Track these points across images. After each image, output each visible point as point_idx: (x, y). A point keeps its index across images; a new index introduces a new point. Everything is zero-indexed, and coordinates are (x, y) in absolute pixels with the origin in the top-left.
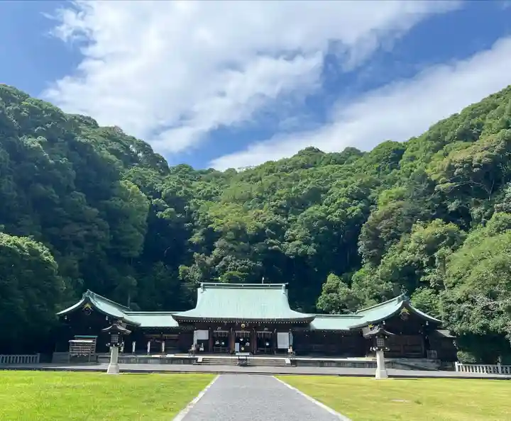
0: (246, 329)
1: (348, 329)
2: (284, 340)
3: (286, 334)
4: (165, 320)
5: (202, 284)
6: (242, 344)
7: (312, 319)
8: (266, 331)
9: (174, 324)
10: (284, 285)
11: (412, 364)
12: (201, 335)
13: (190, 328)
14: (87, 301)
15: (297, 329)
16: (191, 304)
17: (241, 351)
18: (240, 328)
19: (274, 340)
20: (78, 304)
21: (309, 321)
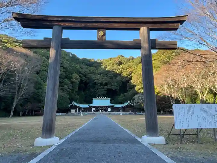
2: (109, 109)
3: (110, 108)
4: (87, 106)
5: (93, 99)
6: (101, 110)
8: (106, 108)
10: (110, 99)
11: (130, 113)
12: (94, 109)
13: (92, 107)
14: (74, 104)
15: (112, 107)
16: (92, 103)
17: (101, 112)
18: (101, 107)
19: (107, 109)
21: (114, 106)
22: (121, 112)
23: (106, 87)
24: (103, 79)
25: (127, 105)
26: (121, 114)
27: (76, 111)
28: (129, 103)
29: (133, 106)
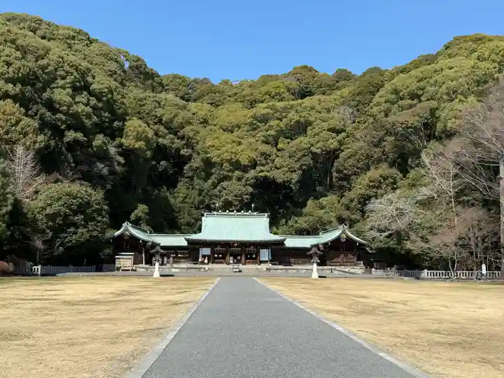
0: (237, 247)
1: (309, 247)
2: (265, 254)
3: (267, 251)
4: (179, 240)
5: (205, 214)
6: (235, 257)
7: (285, 240)
8: (252, 249)
9: (185, 244)
10: (266, 214)
11: (347, 270)
12: (206, 251)
13: (197, 247)
14: (127, 230)
15: (273, 247)
16: (200, 230)
17: (234, 263)
18: (233, 247)
19: (258, 254)
20: (120, 231)
21: (282, 242)
22: (315, 265)
23: (252, 173)
24: (240, 143)
25: (338, 239)
26: (315, 274)
28: (344, 232)
29: (360, 244)
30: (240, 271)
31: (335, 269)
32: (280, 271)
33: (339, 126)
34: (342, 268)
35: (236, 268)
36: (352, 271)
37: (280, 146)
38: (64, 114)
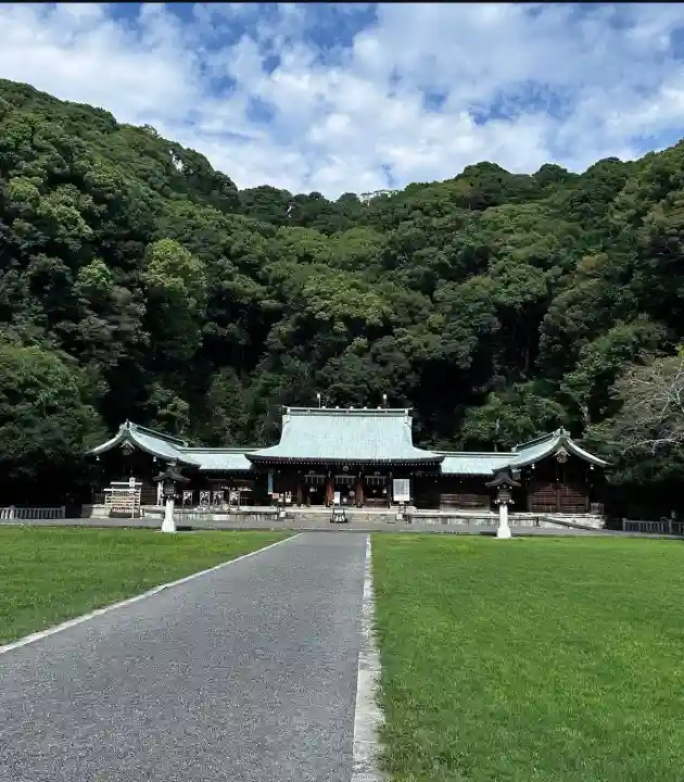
0: (349, 473)
1: (491, 472)
2: (402, 491)
3: (406, 482)
4: (236, 460)
5: (289, 409)
7: (442, 459)
8: (378, 476)
9: (246, 465)
10: (407, 411)
11: (569, 521)
13: (270, 471)
14: (128, 437)
15: (419, 473)
16: (274, 437)
17: (342, 504)
18: (342, 472)
19: (389, 488)
20: (113, 440)
21: (437, 463)
22: (504, 510)
25: (548, 461)
26: (504, 532)
27: (148, 498)
28: (563, 443)
29: (597, 466)
30: (346, 521)
31: (544, 520)
32: (430, 521)
33: (548, 253)
34: (559, 517)
35: (339, 515)
36: (581, 521)
37: (438, 293)
38: (27, 219)
